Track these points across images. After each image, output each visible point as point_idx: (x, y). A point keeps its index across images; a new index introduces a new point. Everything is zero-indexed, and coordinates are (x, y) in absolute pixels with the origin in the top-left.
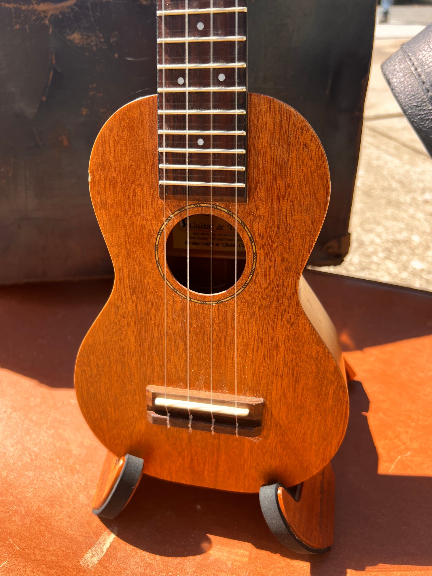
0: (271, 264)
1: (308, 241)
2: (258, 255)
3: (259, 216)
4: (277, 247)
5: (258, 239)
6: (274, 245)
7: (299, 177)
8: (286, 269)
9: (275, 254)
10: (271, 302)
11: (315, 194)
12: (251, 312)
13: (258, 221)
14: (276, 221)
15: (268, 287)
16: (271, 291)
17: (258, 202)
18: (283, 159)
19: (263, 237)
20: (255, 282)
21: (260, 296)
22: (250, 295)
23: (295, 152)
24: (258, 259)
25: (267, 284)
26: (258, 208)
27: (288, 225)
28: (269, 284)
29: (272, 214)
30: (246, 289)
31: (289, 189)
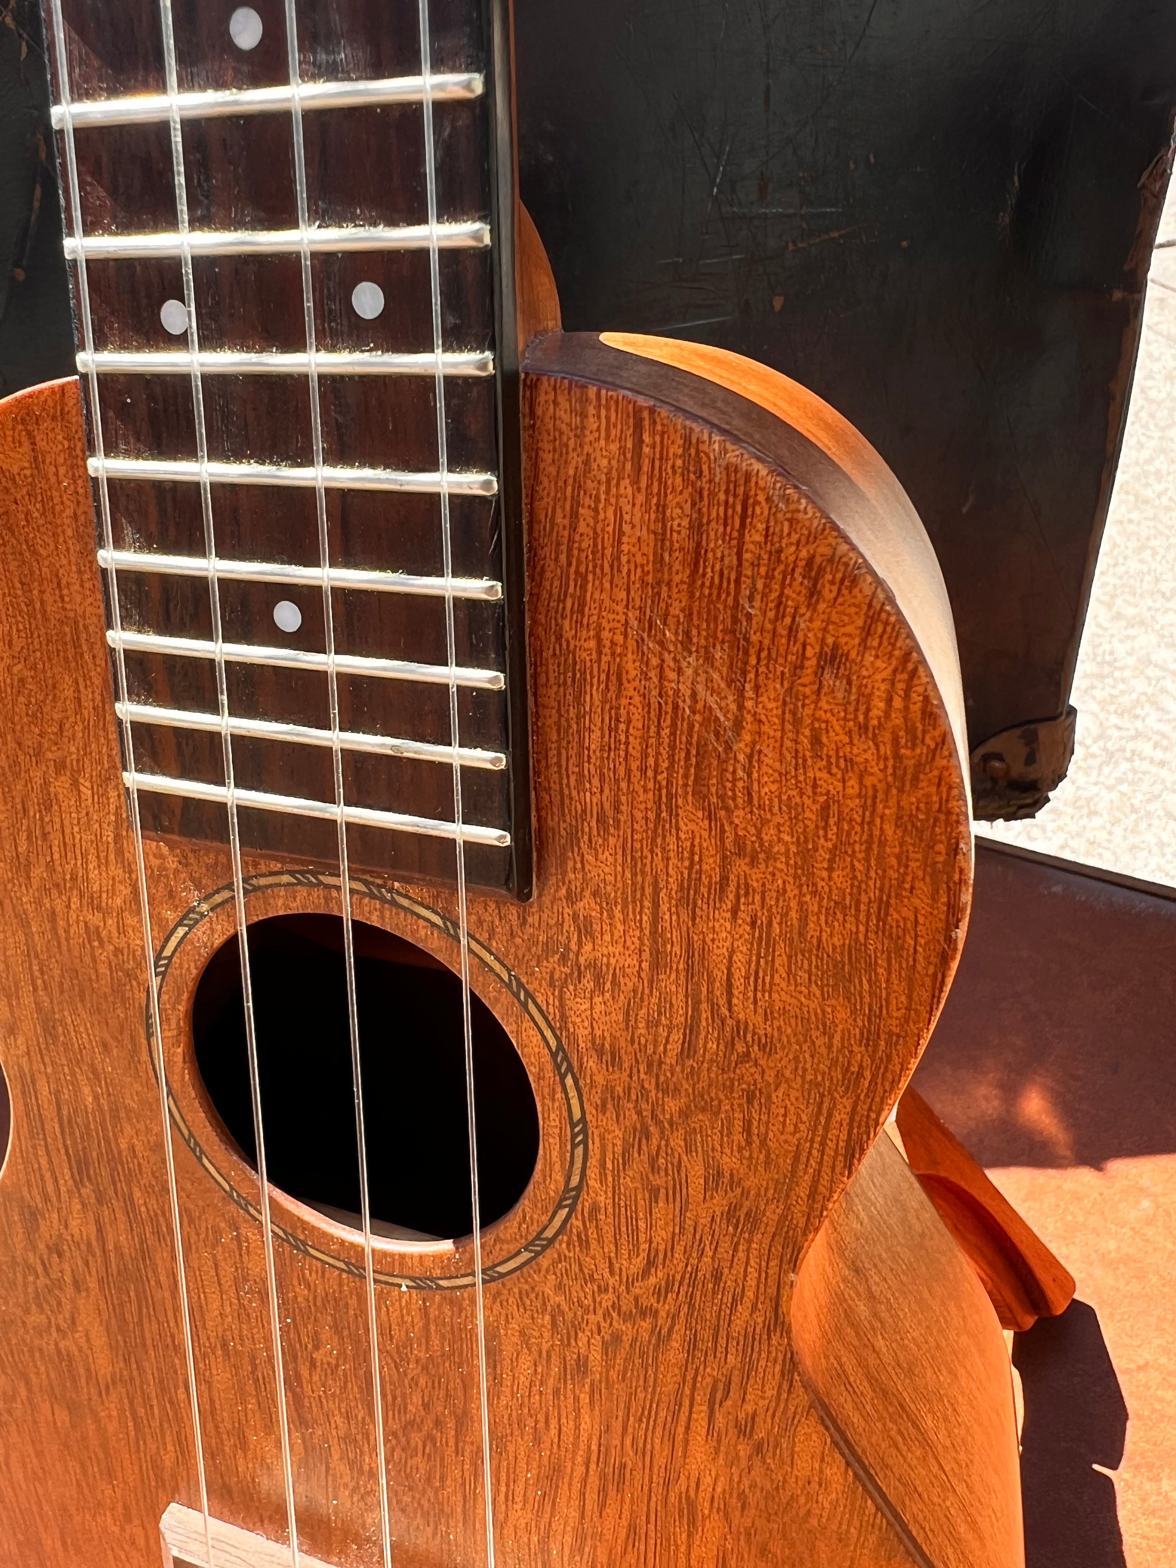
0: (658, 1180)
1: (841, 1116)
2: (594, 1133)
3: (593, 965)
4: (685, 1114)
5: (591, 1063)
6: (672, 1105)
7: (795, 814)
8: (731, 1213)
9: (677, 1141)
10: (662, 1340)
11: (884, 906)
12: (571, 1358)
13: (588, 983)
14: (679, 1001)
15: (646, 1273)
16: (660, 1293)
17: (586, 905)
18: (710, 719)
19: (615, 1059)
20: (584, 1244)
21: (607, 1300)
22: (559, 1287)
23: (774, 689)
24: (594, 1148)
25: (639, 1262)
26: (585, 929)
27: (740, 1028)
28: (650, 1263)
29: (655, 966)
30: (545, 1262)
31: (740, 866)
